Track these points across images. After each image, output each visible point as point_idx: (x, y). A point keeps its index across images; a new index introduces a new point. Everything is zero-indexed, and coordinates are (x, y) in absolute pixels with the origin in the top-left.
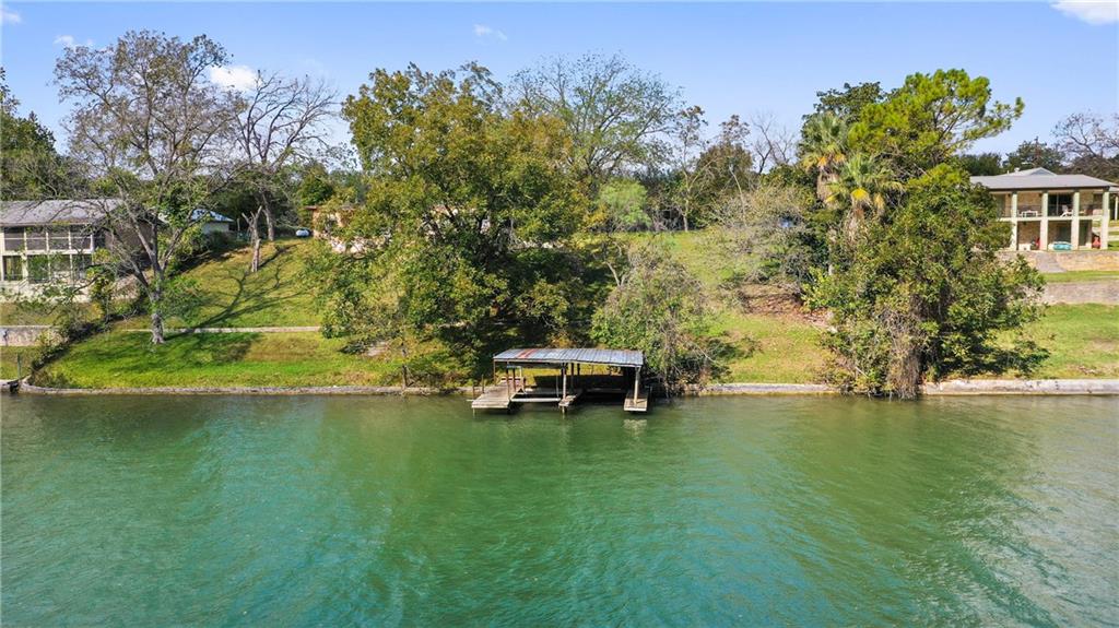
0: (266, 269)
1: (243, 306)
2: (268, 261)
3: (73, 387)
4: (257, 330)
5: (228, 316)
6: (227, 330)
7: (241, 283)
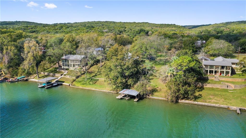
0: (102, 67)
1: (98, 74)
2: (103, 65)
3: (76, 86)
4: (98, 79)
5: (96, 75)
6: (95, 78)
7: (98, 69)
